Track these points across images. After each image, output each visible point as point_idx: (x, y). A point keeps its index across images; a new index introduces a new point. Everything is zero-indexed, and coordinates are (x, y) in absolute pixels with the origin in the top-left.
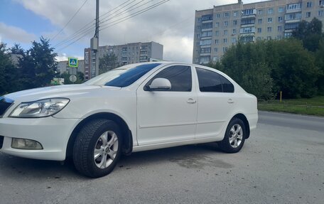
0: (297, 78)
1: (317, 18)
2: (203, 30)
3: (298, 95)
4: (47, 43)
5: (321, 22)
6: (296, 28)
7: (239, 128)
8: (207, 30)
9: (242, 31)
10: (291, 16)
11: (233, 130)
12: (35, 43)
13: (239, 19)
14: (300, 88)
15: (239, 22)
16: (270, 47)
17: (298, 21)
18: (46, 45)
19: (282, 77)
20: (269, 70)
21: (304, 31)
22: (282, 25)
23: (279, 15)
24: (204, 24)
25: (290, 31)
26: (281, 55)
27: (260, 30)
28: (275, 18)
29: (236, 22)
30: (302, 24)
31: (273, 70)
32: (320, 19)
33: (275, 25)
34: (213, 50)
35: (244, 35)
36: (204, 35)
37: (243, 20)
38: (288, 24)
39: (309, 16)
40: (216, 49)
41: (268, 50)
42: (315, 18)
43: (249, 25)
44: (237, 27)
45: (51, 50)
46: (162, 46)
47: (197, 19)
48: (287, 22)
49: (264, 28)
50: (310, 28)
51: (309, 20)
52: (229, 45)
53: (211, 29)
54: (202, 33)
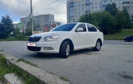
0: (109, 26)
1: (114, 2)
2: (70, 9)
3: (109, 33)
4: (9, 17)
5: (115, 4)
6: (107, 7)
7: (99, 43)
8: (72, 8)
9: (86, 9)
10: (104, 2)
11: (97, 44)
12: (3, 17)
13: (84, 3)
14: (110, 30)
15: (84, 5)
16: (98, 14)
17: (107, 4)
18: (8, 17)
19: (103, 26)
20: (98, 24)
21: (110, 8)
22: (101, 5)
23: (100, 2)
24: (70, 6)
25: (105, 8)
26: (102, 18)
27: (92, 8)
28: (98, 3)
29: (83, 5)
30: (109, 5)
31: (99, 24)
32: (115, 3)
33: (98, 5)
34: (75, 17)
35: (87, 10)
36: (71, 10)
37: (86, 4)
38: (103, 5)
39: (111, 2)
40: (76, 16)
41: (97, 16)
42: (113, 3)
43: (88, 6)
44: (84, 7)
45: (11, 20)
46: (54, 16)
47: (68, 4)
48: (103, 4)
49: (94, 7)
50: (112, 6)
51: (111, 3)
52: (81, 14)
53: (73, 8)
54: (70, 10)
